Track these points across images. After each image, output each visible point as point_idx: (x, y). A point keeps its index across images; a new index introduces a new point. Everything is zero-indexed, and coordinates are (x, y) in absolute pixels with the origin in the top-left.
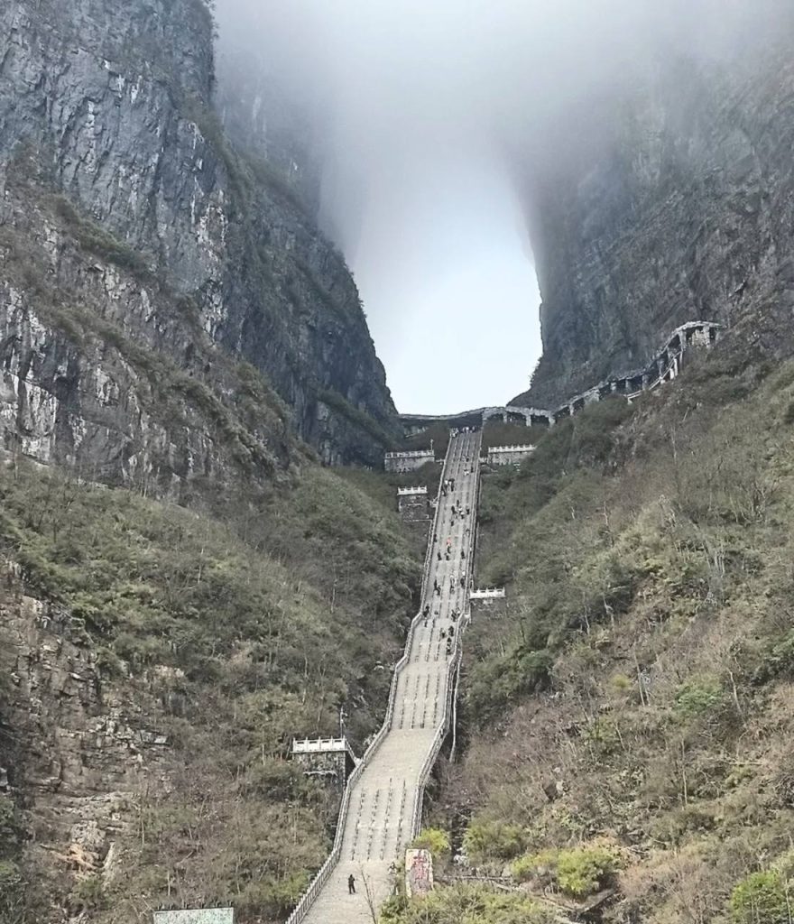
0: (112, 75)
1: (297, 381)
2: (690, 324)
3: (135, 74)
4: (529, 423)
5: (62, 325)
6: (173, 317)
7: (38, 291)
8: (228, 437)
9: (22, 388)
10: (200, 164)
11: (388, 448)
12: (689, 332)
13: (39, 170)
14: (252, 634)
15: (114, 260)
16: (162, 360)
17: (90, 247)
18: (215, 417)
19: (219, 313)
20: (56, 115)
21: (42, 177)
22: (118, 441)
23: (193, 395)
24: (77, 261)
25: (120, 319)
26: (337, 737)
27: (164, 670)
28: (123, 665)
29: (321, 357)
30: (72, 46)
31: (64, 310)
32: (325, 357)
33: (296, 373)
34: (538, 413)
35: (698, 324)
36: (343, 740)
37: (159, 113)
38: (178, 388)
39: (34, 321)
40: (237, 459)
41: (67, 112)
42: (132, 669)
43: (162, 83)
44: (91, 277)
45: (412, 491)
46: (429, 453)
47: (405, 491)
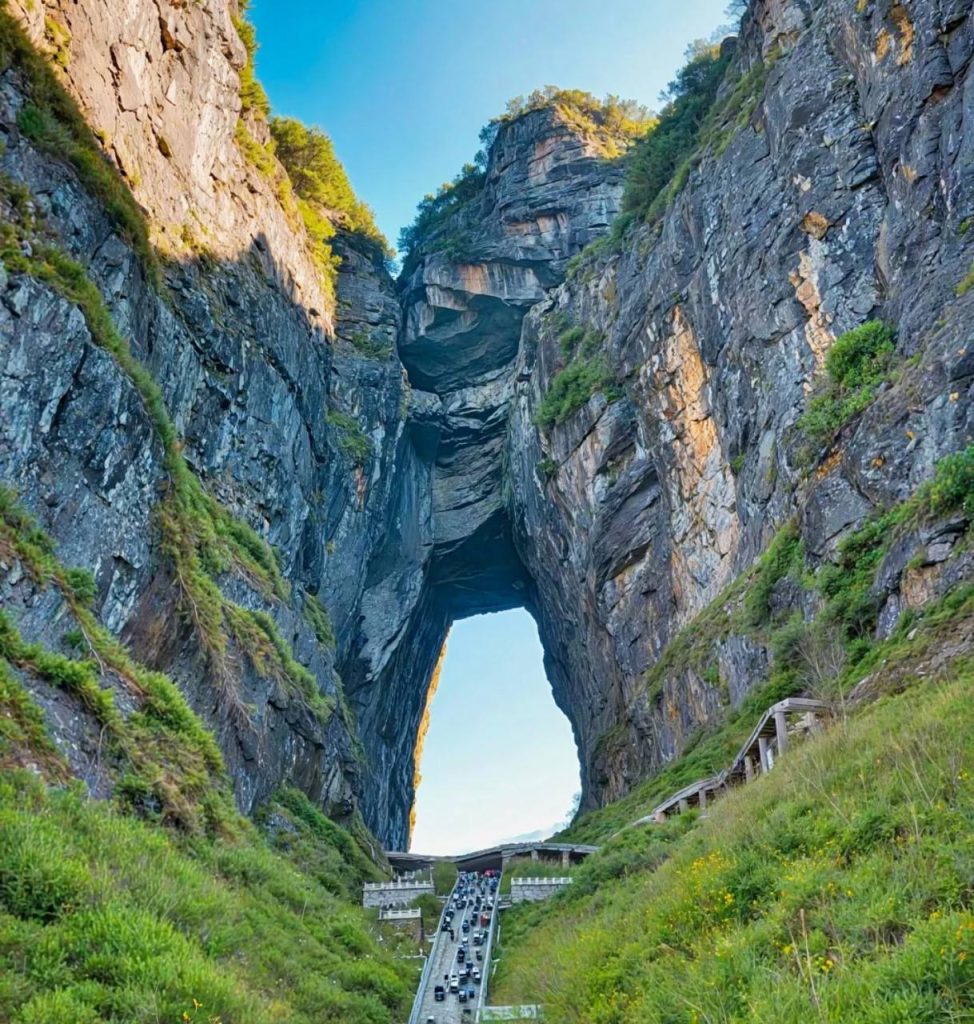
45: (400, 915)
46: (427, 886)
47: (390, 915)
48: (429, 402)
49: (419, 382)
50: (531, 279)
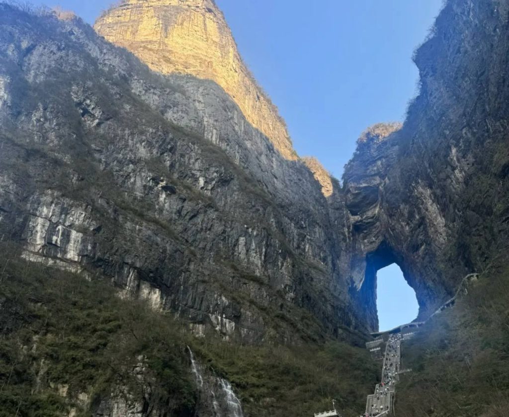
0: (247, 228)
1: (328, 321)
2: (469, 275)
3: (255, 227)
4: (417, 326)
5: (233, 299)
6: (275, 295)
7: (225, 289)
8: (298, 331)
9: (222, 320)
10: (280, 251)
11: (366, 341)
12: (469, 278)
13: (224, 256)
14: (302, 384)
15: (252, 280)
16: (271, 308)
17: (243, 277)
18: (293, 324)
19: (292, 295)
20: (230, 241)
21: (225, 259)
22: (257, 334)
23: (283, 318)
24: (239, 281)
25: (256, 297)
26: (332, 410)
27: (268, 399)
28: (252, 399)
29: (337, 315)
30: (234, 222)
31: (235, 295)
32: (339, 315)
33: (327, 318)
34: (420, 323)
35: (471, 274)
36: (335, 411)
37: (264, 237)
38: (278, 316)
39: (224, 298)
40: (302, 338)
41: (233, 241)
42: (255, 400)
43: (264, 229)
44: (245, 286)
45: (375, 349)
46: (381, 340)
47: (373, 350)
48: (357, 218)
49: (354, 214)
50: (378, 178)
